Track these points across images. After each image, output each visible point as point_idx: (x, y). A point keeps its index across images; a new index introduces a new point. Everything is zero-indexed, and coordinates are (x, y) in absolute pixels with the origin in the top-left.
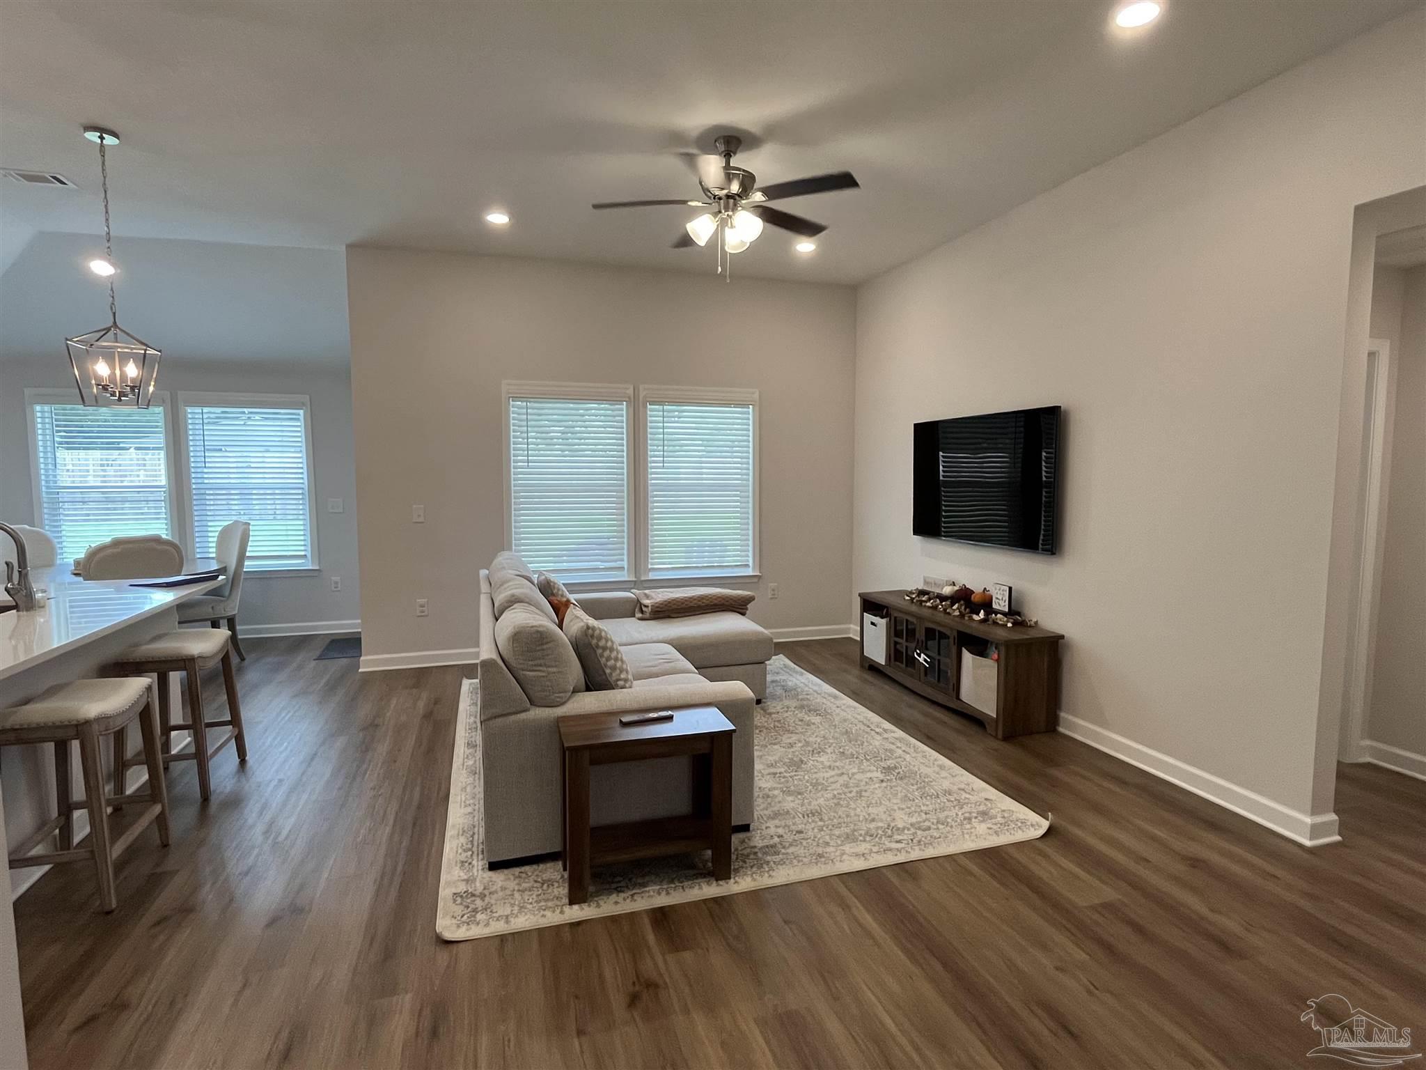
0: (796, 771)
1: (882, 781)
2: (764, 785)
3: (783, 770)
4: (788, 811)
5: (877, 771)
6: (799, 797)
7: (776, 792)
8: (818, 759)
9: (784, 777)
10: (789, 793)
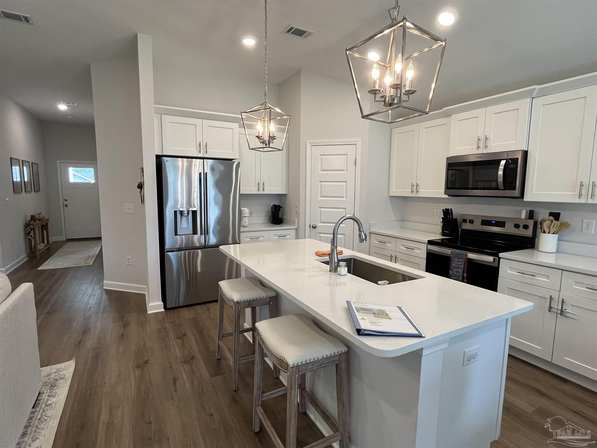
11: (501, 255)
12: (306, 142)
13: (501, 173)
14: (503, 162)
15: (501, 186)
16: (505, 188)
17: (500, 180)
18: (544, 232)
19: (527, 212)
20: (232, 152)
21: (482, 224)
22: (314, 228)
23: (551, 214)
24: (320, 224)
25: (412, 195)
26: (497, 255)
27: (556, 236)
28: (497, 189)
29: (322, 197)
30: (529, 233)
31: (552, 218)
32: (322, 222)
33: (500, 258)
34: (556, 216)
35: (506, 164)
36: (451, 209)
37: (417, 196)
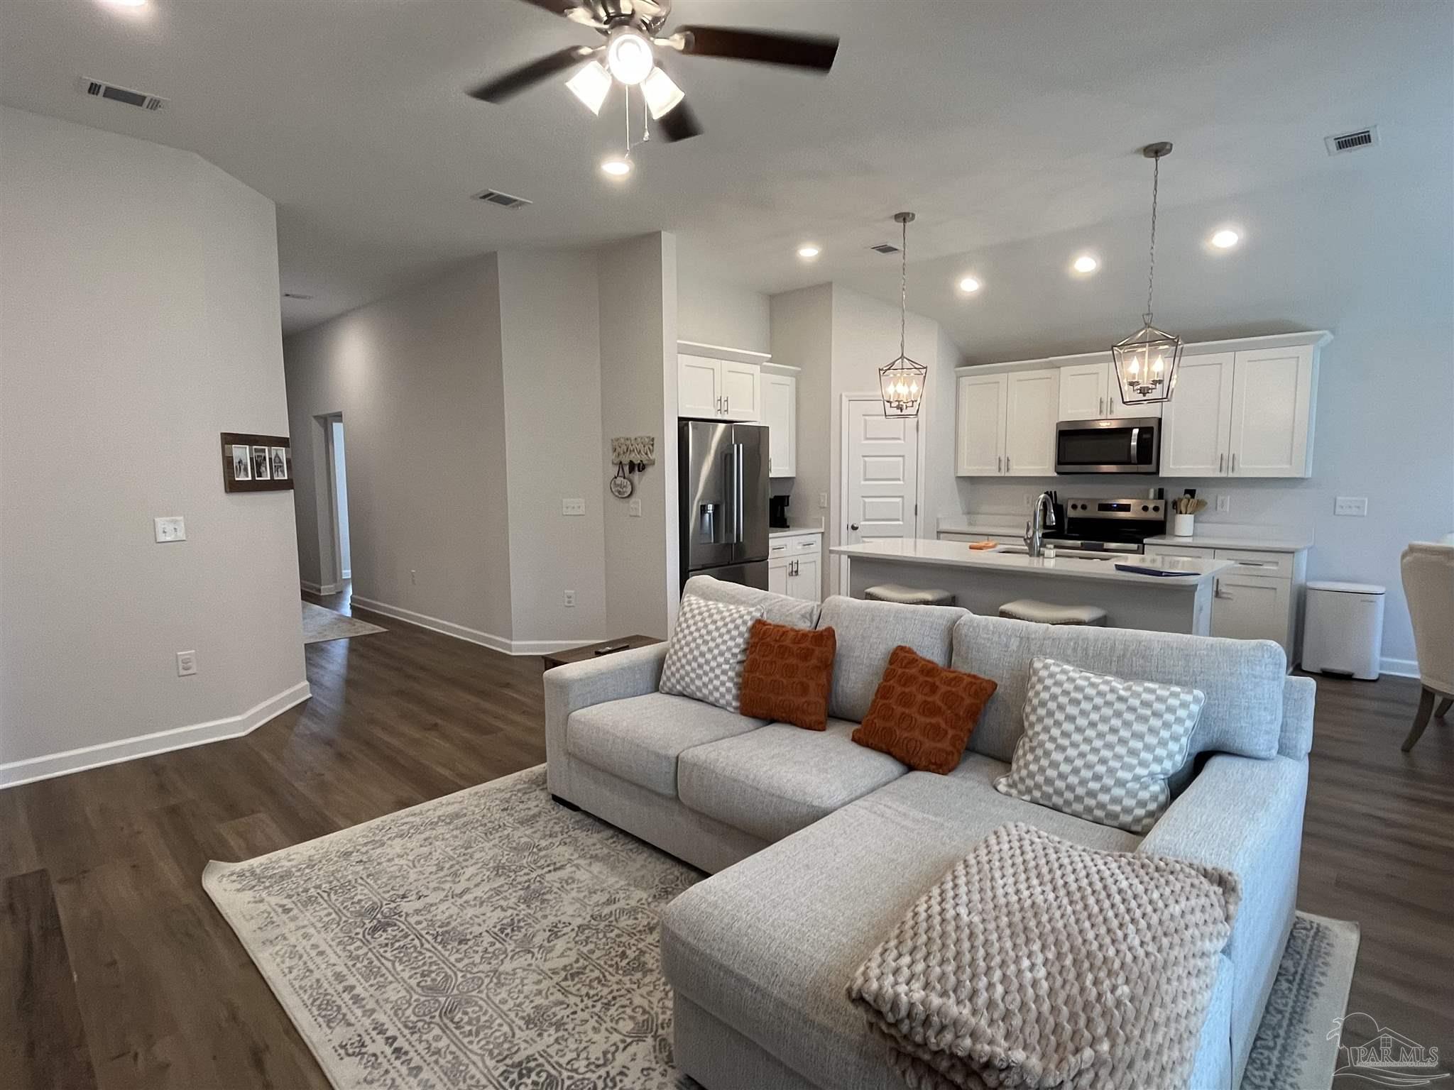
0: (529, 880)
1: (404, 897)
2: (562, 848)
3: (548, 877)
4: (522, 825)
5: (407, 915)
6: (514, 845)
7: (543, 843)
8: (502, 915)
9: (542, 867)
10: (528, 846)
11: (1145, 541)
12: (841, 396)
13: (1134, 443)
14: (1136, 431)
15: (1134, 459)
16: (1140, 463)
17: (1134, 452)
18: (1181, 513)
19: (1155, 491)
20: (751, 411)
21: (1100, 509)
22: (854, 528)
23: (1187, 492)
24: (863, 523)
25: (999, 475)
26: (1142, 542)
27: (1192, 516)
28: (1129, 463)
29: (866, 480)
30: (1159, 516)
31: (1188, 496)
32: (866, 520)
33: (1144, 545)
34: (1192, 493)
35: (1139, 435)
36: (1055, 492)
37: (1007, 475)
